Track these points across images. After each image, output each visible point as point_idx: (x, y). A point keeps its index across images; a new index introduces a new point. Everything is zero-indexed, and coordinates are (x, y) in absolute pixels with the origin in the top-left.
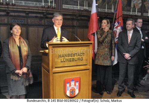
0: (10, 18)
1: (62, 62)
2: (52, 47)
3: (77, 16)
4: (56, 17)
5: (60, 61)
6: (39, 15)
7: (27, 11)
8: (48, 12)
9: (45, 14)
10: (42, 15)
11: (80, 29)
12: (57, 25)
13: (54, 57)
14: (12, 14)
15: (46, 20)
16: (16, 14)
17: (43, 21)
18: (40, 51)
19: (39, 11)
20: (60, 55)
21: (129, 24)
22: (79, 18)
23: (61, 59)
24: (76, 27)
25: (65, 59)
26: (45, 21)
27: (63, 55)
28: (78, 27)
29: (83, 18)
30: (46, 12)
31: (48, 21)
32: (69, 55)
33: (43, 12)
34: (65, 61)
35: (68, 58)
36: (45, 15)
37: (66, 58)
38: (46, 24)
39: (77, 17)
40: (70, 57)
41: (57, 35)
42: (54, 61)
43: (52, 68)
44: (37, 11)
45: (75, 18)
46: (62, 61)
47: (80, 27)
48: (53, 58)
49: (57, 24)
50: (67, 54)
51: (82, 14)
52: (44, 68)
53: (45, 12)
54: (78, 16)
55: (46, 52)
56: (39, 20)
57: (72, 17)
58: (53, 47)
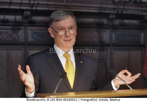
3: (111, 16)
4: (58, 21)
6: (11, 18)
8: (34, 8)
9: (28, 13)
11: (120, 52)
12: (63, 43)
15: (30, 30)
17: (21, 33)
22: (117, 22)
24: (109, 45)
26: (26, 33)
28: (114, 45)
29: (127, 21)
30: (29, 8)
31: (35, 33)
36: (27, 17)
38: (30, 39)
39: (112, 20)
41: (66, 73)
45: (105, 21)
47: (118, 46)
49: (62, 41)
51: (124, 12)
53: (27, 10)
54: (114, 16)
56: (12, 29)
57: (97, 20)
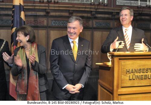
0: (50, 19)
1: (131, 80)
2: (118, 59)
5: (128, 78)
7: (71, 10)
8: (97, 10)
9: (94, 13)
10: (89, 15)
13: (120, 73)
14: (52, 14)
15: (94, 21)
16: (58, 14)
18: (96, 64)
19: (86, 10)
20: (128, 70)
21: (126, 15)
23: (130, 76)
25: (134, 77)
27: (132, 70)
30: (95, 10)
31: (97, 23)
32: (140, 71)
33: (91, 10)
34: (134, 78)
35: (138, 74)
37: (136, 74)
40: (142, 74)
42: (120, 77)
43: (118, 87)
44: (84, 10)
46: (131, 78)
48: (118, 74)
50: (137, 69)
52: (102, 86)
55: (108, 66)
56: (86, 21)
58: (120, 59)
